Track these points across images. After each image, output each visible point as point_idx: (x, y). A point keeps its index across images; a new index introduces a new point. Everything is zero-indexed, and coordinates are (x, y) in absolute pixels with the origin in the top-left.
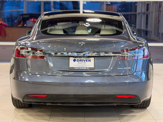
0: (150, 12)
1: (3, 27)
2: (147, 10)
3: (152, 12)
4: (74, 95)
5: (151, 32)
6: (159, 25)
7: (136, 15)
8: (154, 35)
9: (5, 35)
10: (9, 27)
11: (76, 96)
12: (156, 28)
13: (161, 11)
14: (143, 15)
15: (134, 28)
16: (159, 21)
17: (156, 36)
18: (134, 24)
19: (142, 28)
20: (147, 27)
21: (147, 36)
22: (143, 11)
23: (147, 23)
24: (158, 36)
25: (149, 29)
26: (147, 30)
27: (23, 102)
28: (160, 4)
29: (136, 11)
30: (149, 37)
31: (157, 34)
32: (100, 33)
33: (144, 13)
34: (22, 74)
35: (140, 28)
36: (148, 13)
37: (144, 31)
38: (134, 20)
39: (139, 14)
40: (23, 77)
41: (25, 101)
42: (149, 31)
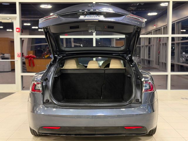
0: (151, 45)
1: (32, 59)
2: (149, 43)
3: (153, 45)
4: (85, 127)
5: (153, 61)
6: (159, 55)
7: (140, 47)
8: (156, 64)
9: (34, 65)
10: (37, 58)
11: (86, 128)
12: (157, 57)
13: (160, 44)
14: (145, 47)
15: (139, 58)
16: (159, 52)
17: (157, 65)
18: (138, 55)
19: (146, 58)
20: (149, 57)
21: (150, 65)
22: (146, 44)
23: (149, 54)
24: (159, 65)
25: (151, 59)
26: (149, 60)
27: (39, 133)
28: (160, 39)
29: (140, 44)
30: (151, 66)
31: (158, 63)
32: (109, 67)
33: (147, 46)
34: (37, 109)
35: (143, 58)
36: (150, 46)
37: (147, 60)
38: (139, 51)
39: (143, 46)
40: (39, 112)
41: (40, 132)
42: (151, 61)
